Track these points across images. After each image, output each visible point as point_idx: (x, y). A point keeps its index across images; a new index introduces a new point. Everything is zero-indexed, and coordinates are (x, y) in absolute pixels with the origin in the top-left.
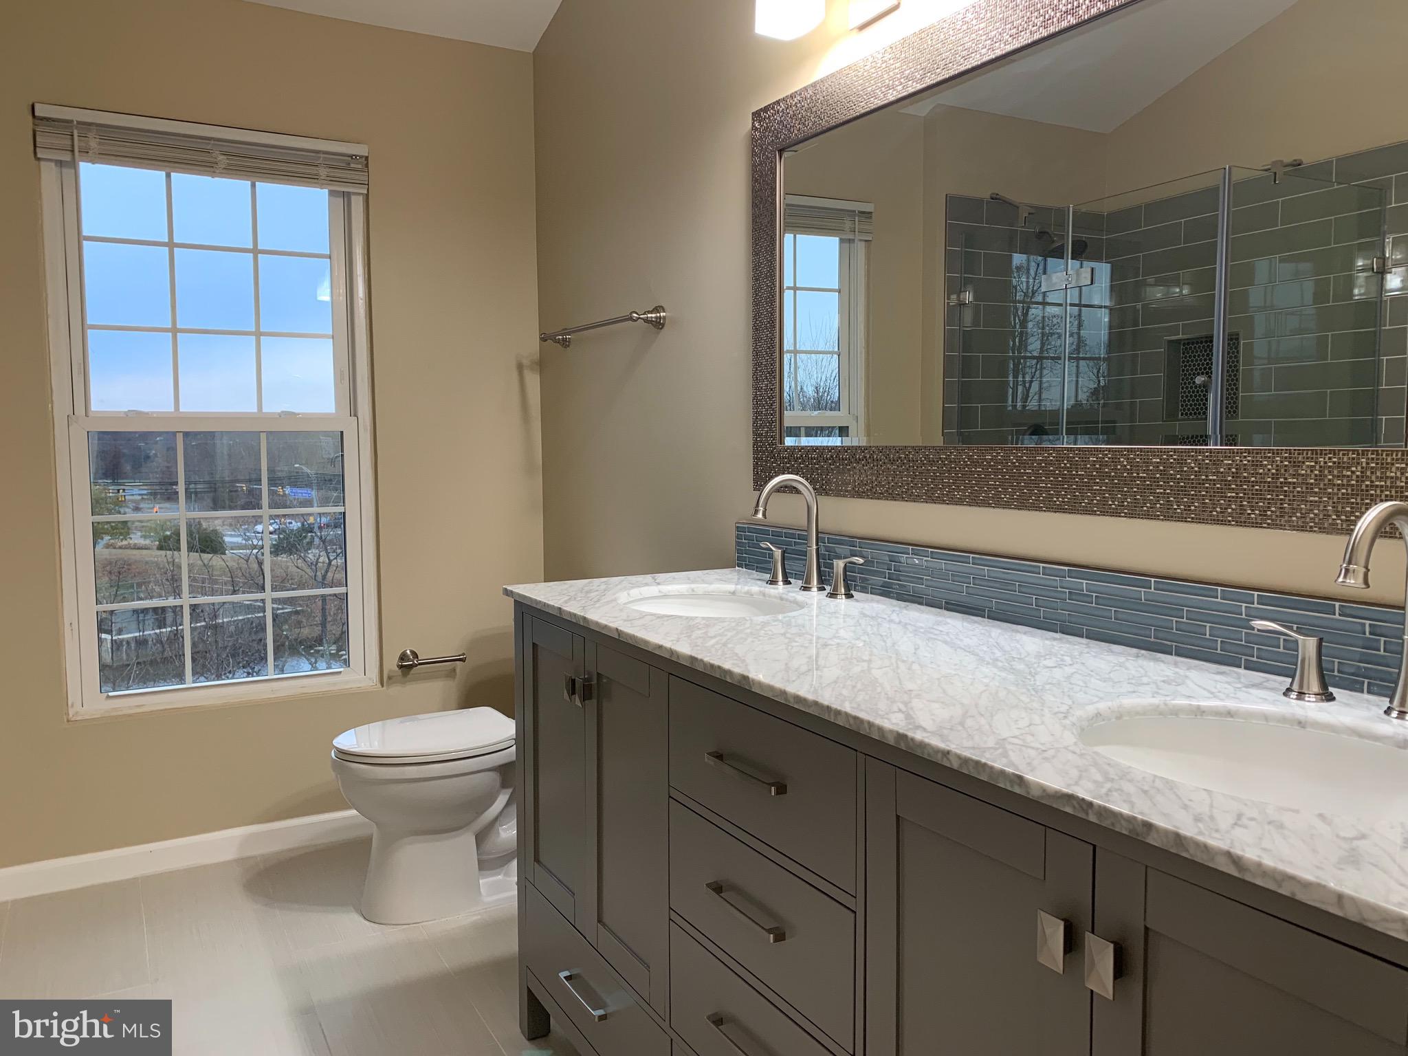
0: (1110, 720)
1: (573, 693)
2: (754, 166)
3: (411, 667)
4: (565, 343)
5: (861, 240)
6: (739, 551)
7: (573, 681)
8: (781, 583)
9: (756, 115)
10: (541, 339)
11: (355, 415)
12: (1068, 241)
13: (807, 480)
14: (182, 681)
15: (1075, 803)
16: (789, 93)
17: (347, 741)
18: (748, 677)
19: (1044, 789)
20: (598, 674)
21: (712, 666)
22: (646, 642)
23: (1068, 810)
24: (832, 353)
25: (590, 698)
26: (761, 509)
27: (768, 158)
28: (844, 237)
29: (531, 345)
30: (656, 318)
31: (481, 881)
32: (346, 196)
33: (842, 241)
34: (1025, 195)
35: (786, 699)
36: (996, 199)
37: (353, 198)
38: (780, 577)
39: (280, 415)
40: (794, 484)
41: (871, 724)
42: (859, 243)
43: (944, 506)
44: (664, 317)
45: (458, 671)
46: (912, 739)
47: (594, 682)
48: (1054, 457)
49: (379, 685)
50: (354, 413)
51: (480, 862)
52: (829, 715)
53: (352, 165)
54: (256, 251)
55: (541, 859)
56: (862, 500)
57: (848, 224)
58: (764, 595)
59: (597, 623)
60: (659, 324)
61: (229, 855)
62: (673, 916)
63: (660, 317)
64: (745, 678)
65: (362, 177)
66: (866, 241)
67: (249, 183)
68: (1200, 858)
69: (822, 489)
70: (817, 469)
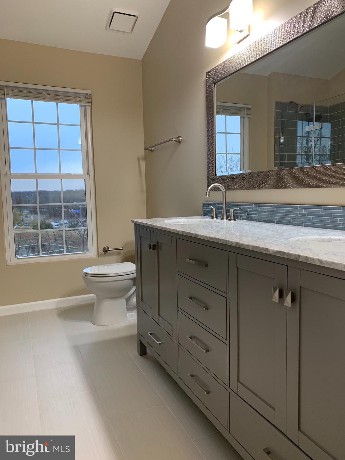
0: (302, 242)
1: (151, 248)
2: (207, 89)
3: (107, 251)
4: (152, 151)
5: (247, 117)
6: (203, 211)
7: (151, 245)
8: (215, 218)
9: (207, 73)
10: (145, 149)
11: (89, 174)
12: (314, 116)
13: (223, 186)
14: (39, 254)
15: (281, 253)
16: (217, 65)
17: (87, 270)
18: (197, 234)
19: (273, 251)
20: (158, 242)
21: (188, 233)
22: (170, 229)
23: (279, 256)
24: (239, 154)
25: (156, 249)
26: (208, 194)
27: (211, 86)
28: (242, 116)
29: (142, 152)
30: (179, 140)
31: (127, 314)
32: (85, 106)
33: (241, 118)
34: (301, 101)
35: (207, 239)
36: (291, 103)
37: (87, 107)
38: (215, 216)
39: (66, 174)
40: (218, 186)
41: (229, 241)
42: (247, 118)
43: (263, 190)
44: (181, 140)
45: (121, 253)
46: (240, 243)
47: (157, 245)
48: (294, 171)
49: (97, 257)
50: (88, 174)
51: (127, 308)
52: (218, 241)
53: (87, 97)
54: (58, 124)
55: (143, 300)
56: (239, 190)
57: (243, 112)
58: (209, 221)
59: (157, 226)
60: (179, 142)
61: (53, 307)
62: (179, 309)
63: (180, 140)
64: (196, 234)
65: (90, 100)
66: (249, 117)
67: (56, 103)
68: (312, 262)
69: (227, 188)
70: (226, 182)
